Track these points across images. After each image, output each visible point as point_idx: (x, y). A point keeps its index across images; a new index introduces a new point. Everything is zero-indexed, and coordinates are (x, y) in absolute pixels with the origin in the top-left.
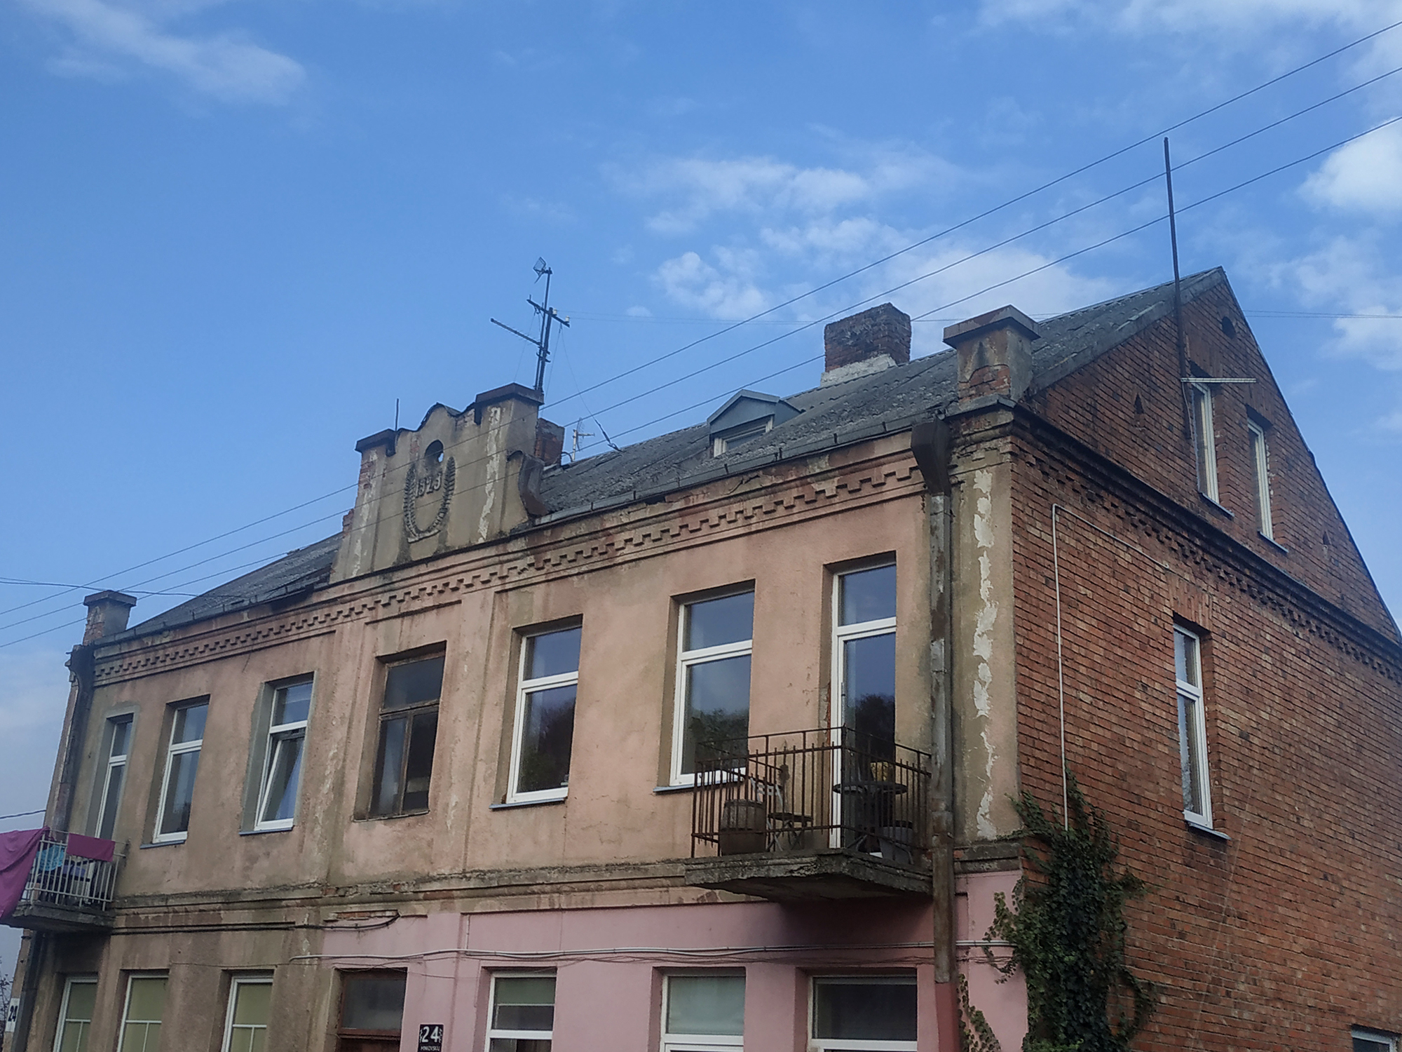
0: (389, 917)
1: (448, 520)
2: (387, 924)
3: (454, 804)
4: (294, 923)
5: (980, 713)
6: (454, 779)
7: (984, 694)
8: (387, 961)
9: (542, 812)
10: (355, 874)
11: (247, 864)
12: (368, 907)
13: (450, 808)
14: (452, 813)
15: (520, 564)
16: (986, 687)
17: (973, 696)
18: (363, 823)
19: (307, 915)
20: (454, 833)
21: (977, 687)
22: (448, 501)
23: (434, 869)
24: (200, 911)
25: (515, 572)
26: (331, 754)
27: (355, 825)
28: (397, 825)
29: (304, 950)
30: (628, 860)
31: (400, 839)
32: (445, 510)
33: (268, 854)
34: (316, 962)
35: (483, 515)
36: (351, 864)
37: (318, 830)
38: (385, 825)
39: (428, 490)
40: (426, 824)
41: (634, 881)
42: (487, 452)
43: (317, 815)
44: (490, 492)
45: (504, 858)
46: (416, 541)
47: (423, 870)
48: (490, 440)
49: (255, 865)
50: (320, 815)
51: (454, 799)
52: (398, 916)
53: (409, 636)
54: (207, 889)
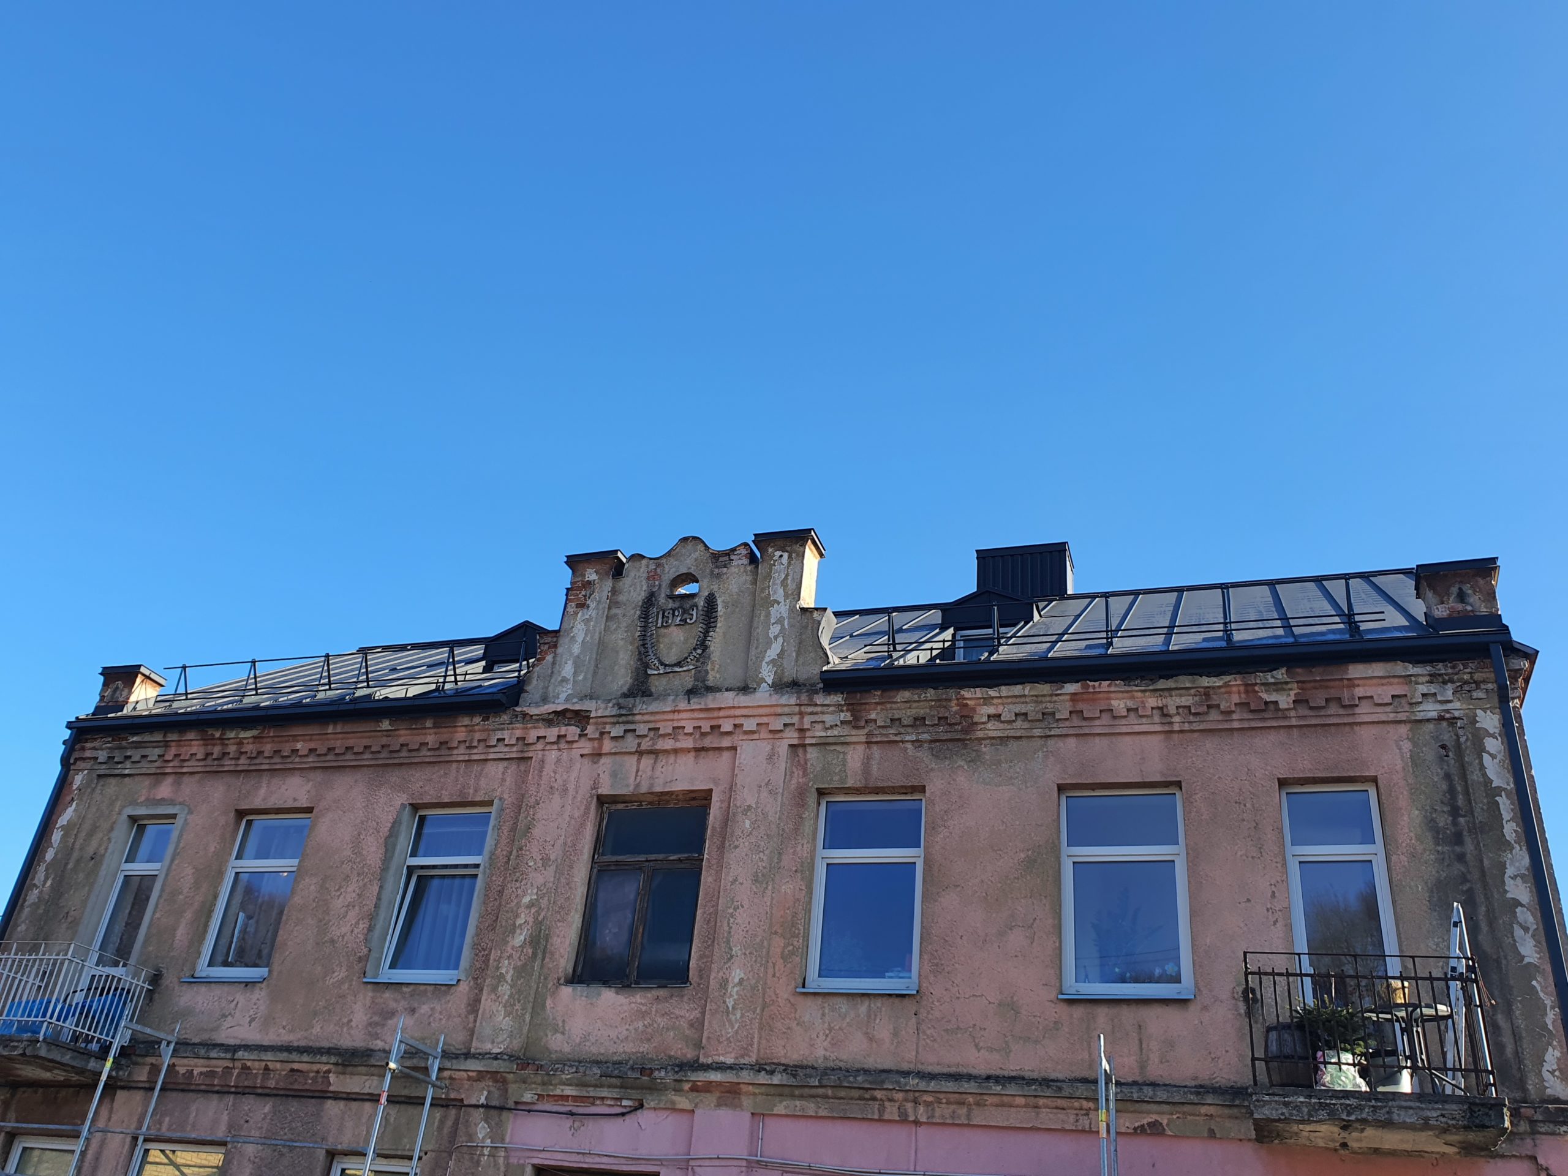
0: (625, 1107)
1: (709, 658)
2: (623, 1114)
3: (736, 980)
4: (462, 1100)
5: (1527, 960)
6: (736, 950)
7: (1528, 940)
8: (623, 1161)
9: (879, 1005)
10: (567, 1049)
11: (376, 1019)
12: (592, 1092)
13: (731, 985)
14: (733, 991)
15: (829, 719)
16: (1530, 933)
17: (1514, 941)
18: (580, 988)
19: (485, 1093)
20: (738, 1016)
21: (1518, 932)
22: (709, 638)
23: (706, 1056)
24: (292, 1070)
25: (819, 726)
26: (526, 900)
27: (567, 991)
28: (638, 996)
29: (480, 1136)
30: (1022, 1074)
31: (643, 1015)
32: (703, 645)
33: (413, 1011)
34: (503, 1154)
35: (767, 659)
36: (559, 1036)
37: (505, 989)
38: (617, 993)
39: (678, 622)
40: (686, 999)
41: (1038, 1099)
42: (769, 594)
43: (503, 971)
44: (776, 638)
45: (820, 1053)
46: (659, 674)
47: (685, 1055)
48: (774, 584)
49: (390, 1022)
50: (507, 969)
51: (737, 974)
52: (641, 1106)
53: (652, 778)
54: (303, 1043)
